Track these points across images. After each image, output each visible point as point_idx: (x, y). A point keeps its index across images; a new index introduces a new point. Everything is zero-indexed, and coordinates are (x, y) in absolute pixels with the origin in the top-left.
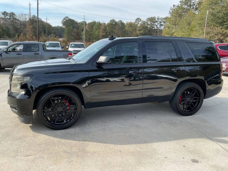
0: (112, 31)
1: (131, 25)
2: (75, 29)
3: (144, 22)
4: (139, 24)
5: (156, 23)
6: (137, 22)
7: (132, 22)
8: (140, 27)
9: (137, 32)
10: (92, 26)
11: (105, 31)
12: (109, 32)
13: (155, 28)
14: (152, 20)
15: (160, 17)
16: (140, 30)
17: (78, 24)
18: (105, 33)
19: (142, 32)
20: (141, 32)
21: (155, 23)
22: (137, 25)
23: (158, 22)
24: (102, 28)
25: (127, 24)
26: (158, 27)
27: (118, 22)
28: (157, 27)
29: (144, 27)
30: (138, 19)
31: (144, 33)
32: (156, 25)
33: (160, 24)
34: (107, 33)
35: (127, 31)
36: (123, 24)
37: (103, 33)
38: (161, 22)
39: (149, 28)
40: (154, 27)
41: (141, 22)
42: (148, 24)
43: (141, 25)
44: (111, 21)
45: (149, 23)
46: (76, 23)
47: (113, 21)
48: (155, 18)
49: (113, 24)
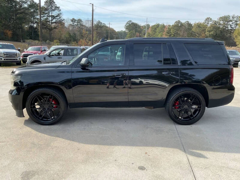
0: (177, 33)
1: (199, 26)
2: (137, 33)
3: (215, 23)
4: (209, 24)
5: (231, 23)
6: (207, 22)
7: (200, 22)
8: (210, 27)
9: (207, 33)
10: (155, 28)
11: (169, 33)
12: (173, 34)
13: (229, 28)
14: (226, 19)
15: (236, 15)
16: (210, 31)
17: (141, 28)
18: (169, 35)
19: (212, 33)
20: (210, 34)
21: (229, 22)
22: (207, 25)
23: (233, 22)
24: (166, 30)
25: (195, 24)
26: (233, 27)
27: (184, 23)
28: (231, 27)
29: (215, 27)
30: (208, 19)
31: (215, 35)
32: (230, 25)
33: (236, 23)
34: (170, 35)
35: (194, 32)
36: (190, 25)
37: (167, 35)
38: (236, 21)
39: (221, 28)
40: (227, 28)
41: (211, 22)
42: (220, 24)
43: (212, 25)
44: (176, 22)
45: (222, 22)
46: (139, 27)
47: (179, 22)
48: (229, 17)
49: (178, 26)
